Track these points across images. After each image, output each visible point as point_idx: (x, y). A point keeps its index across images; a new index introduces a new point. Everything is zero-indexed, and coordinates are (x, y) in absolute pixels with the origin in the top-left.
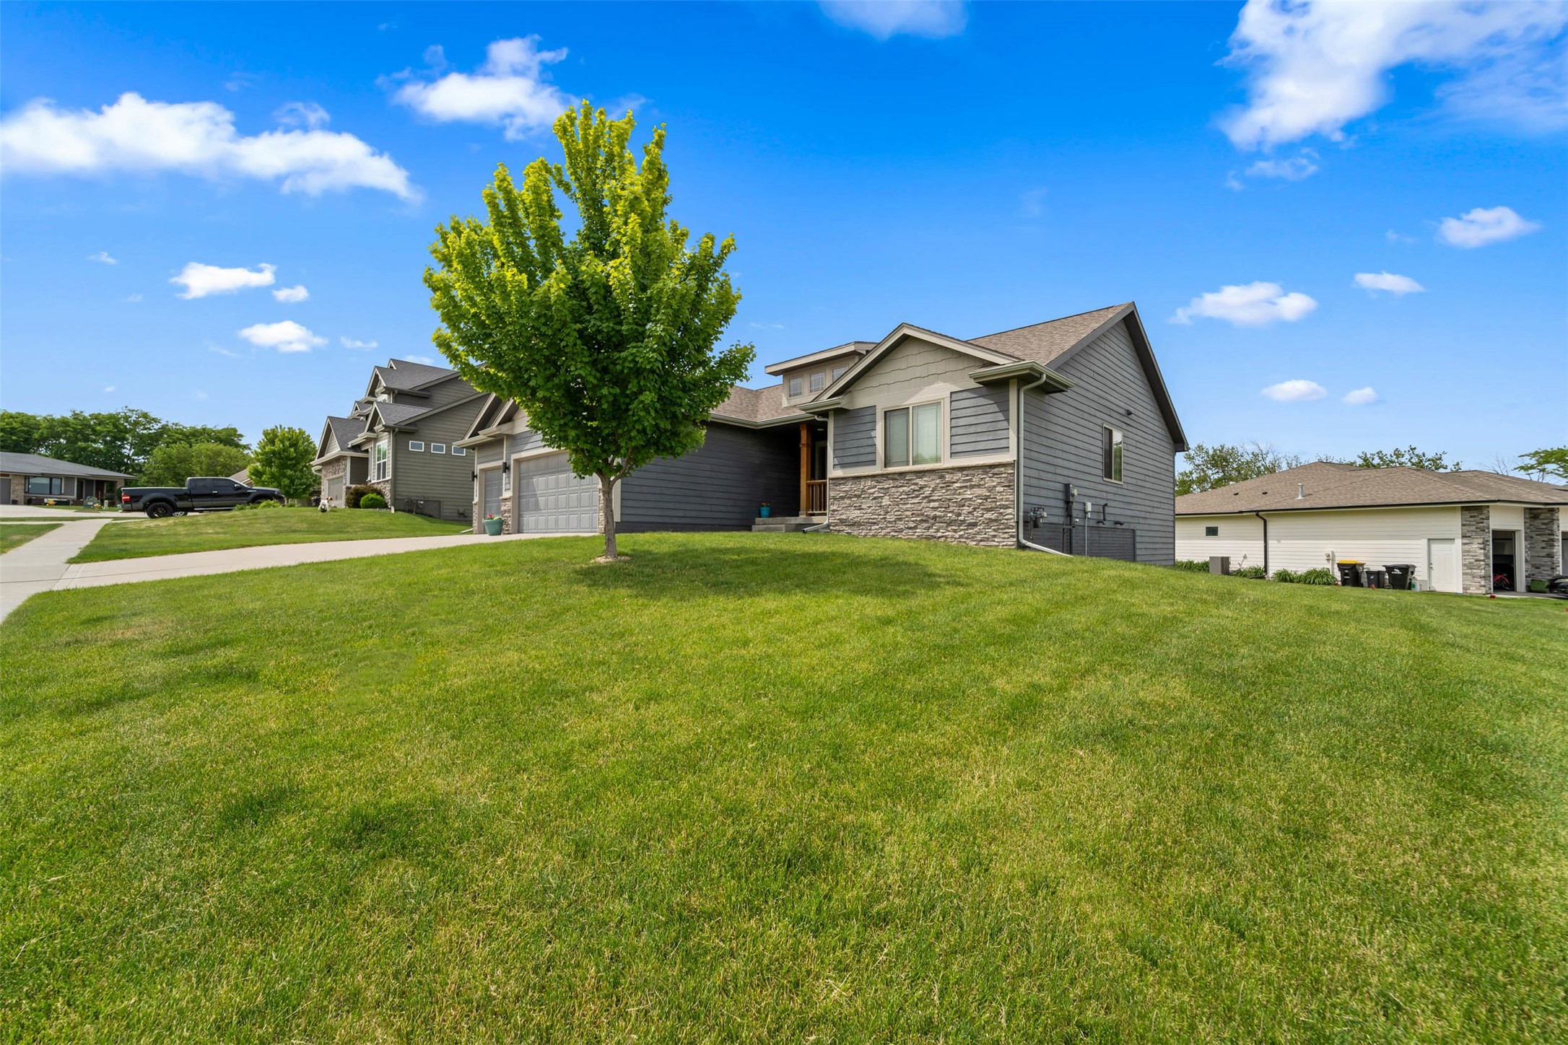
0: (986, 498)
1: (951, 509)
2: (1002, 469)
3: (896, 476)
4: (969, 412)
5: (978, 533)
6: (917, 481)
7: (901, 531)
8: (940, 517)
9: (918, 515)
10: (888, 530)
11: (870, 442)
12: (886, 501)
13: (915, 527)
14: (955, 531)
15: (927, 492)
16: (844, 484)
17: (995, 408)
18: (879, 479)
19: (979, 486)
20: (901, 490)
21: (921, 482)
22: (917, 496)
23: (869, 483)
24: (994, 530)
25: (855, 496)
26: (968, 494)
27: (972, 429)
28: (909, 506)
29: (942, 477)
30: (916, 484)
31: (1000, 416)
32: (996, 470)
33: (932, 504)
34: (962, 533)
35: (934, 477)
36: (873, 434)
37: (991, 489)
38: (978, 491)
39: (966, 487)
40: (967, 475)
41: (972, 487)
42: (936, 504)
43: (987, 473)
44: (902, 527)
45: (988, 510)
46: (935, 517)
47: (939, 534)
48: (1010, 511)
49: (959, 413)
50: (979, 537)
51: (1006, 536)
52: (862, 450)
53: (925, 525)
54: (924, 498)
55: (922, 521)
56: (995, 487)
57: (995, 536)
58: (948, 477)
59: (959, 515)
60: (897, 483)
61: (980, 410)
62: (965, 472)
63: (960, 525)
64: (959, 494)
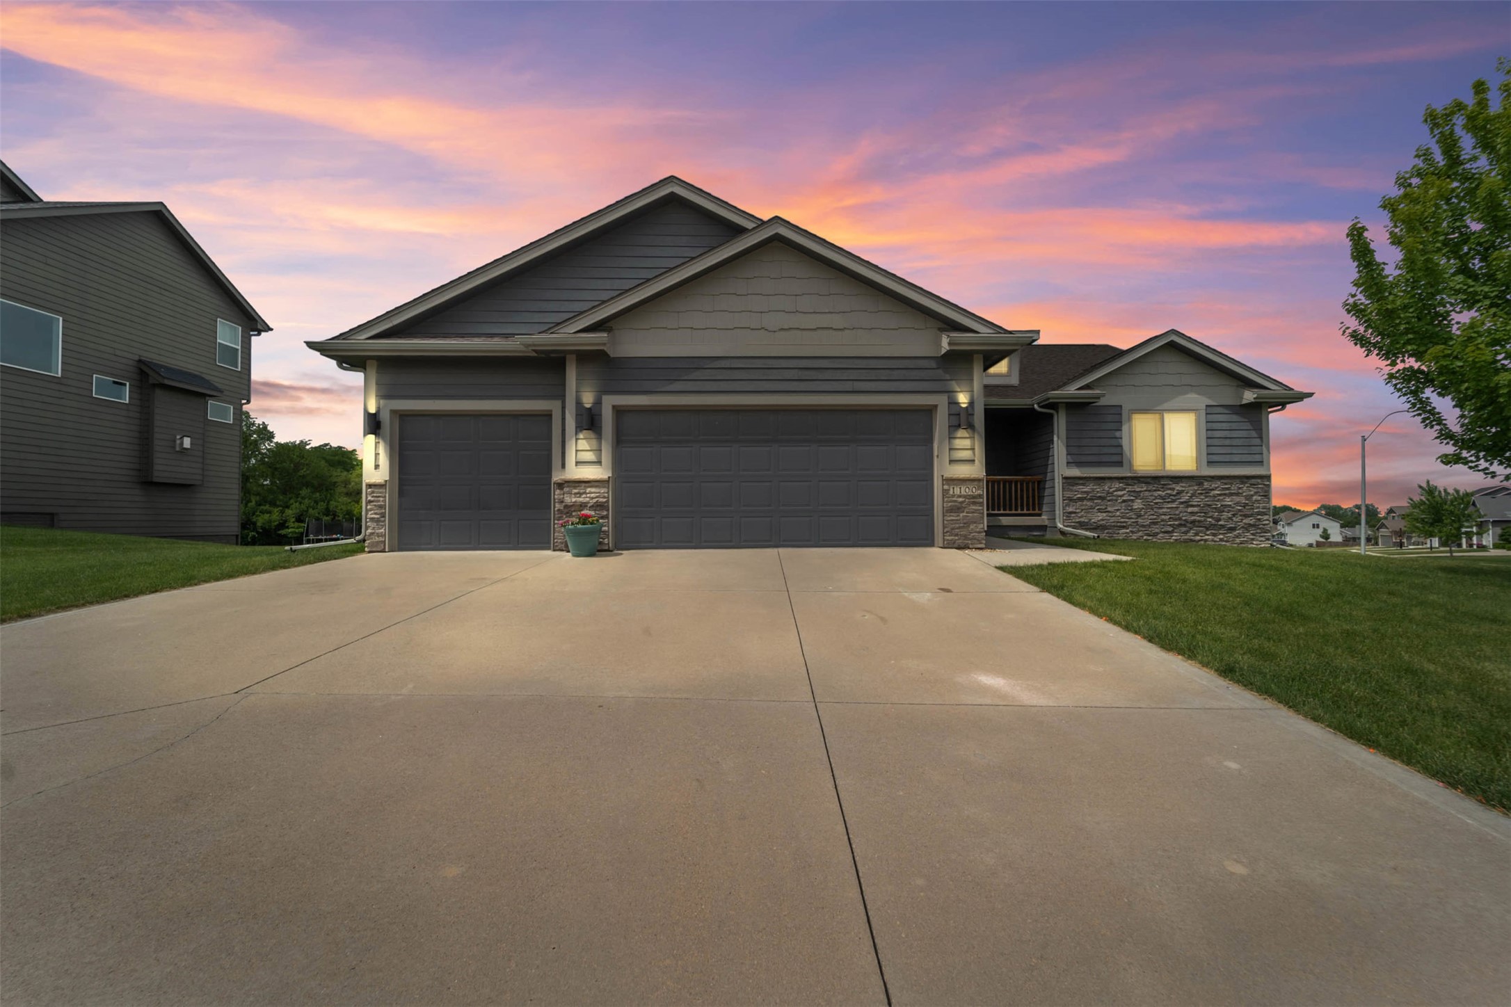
0: (1245, 505)
1: (1211, 514)
2: (1259, 481)
3: (1149, 480)
4: (1224, 426)
5: (1237, 537)
6: (1174, 486)
7: (1155, 535)
8: (1199, 521)
9: (1176, 520)
10: (1140, 534)
11: (1113, 442)
12: (1137, 505)
13: (1172, 532)
14: (1214, 535)
15: (1185, 498)
16: (1083, 484)
17: (1248, 426)
18: (1130, 482)
19: (1237, 494)
20: (1156, 494)
21: (1178, 488)
22: (1173, 501)
23: (1117, 485)
24: (1252, 534)
25: (1100, 498)
26: (1228, 501)
27: (1227, 442)
28: (1164, 510)
29: (1200, 484)
30: (1173, 489)
31: (1254, 434)
32: (1253, 481)
33: (1190, 510)
34: (1222, 537)
35: (1194, 484)
36: (1117, 434)
37: (1249, 497)
38: (1237, 499)
39: (1225, 494)
40: (1226, 484)
41: (1231, 494)
42: (1196, 509)
43: (1246, 483)
44: (1157, 531)
45: (1246, 516)
46: (1193, 522)
47: (1198, 538)
48: (1266, 517)
49: (1215, 426)
50: (1238, 540)
51: (1263, 539)
52: (1106, 450)
53: (1184, 529)
54: (1182, 503)
55: (1180, 525)
56: (1252, 496)
57: (1253, 539)
58: (1206, 485)
59: (1219, 520)
60: (1150, 487)
61: (1234, 426)
62: (1222, 481)
63: (1220, 529)
64: (1218, 500)
